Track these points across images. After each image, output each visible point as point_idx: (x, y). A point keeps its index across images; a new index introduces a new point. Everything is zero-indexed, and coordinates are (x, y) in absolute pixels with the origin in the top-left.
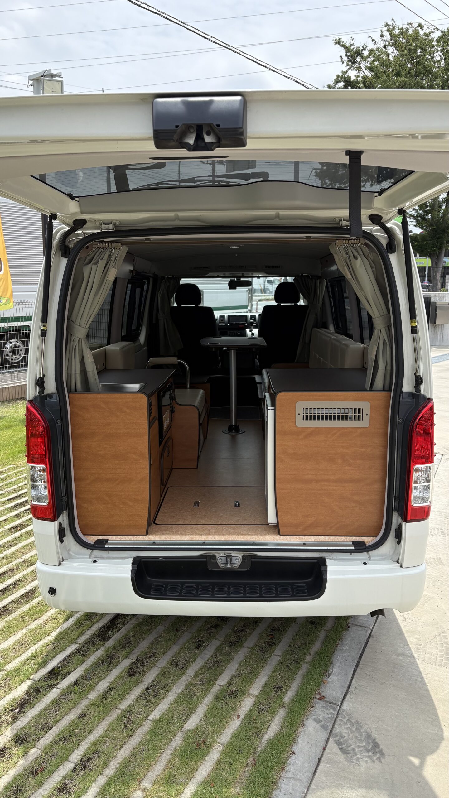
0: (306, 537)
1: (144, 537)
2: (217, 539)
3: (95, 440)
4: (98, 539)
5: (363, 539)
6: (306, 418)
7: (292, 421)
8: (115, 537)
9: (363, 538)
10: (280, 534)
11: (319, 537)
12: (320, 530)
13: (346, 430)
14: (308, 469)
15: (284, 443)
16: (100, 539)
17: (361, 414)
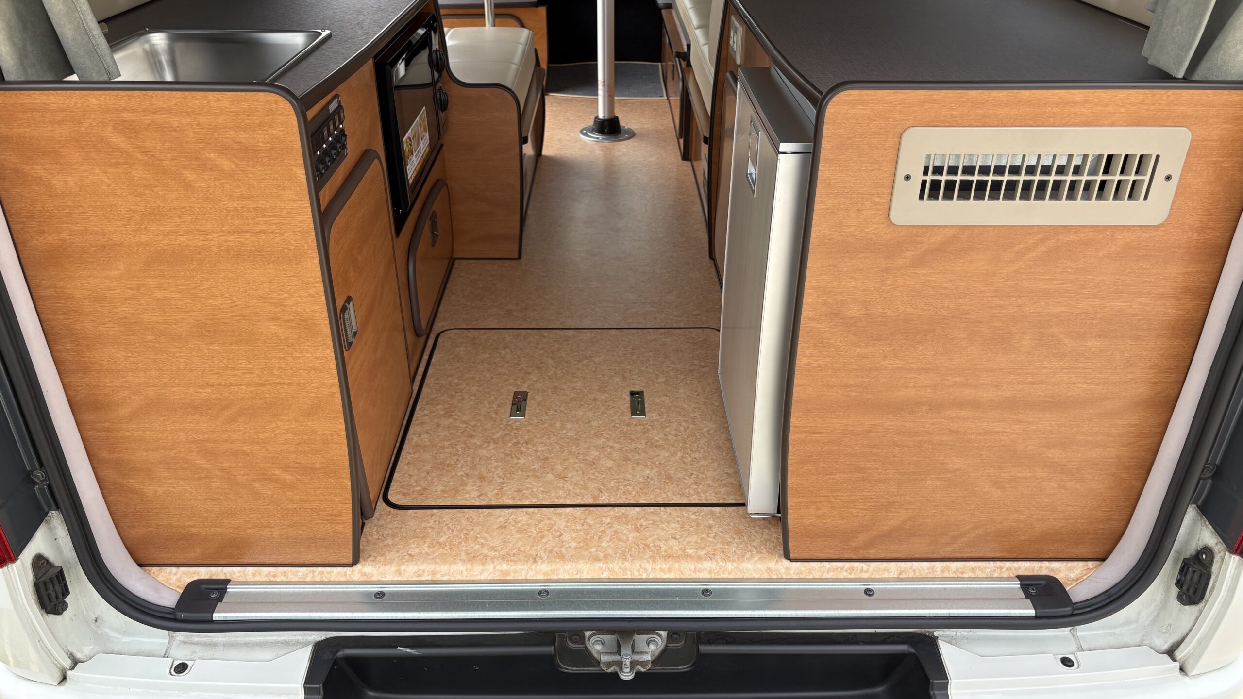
0: (874, 565)
1: (348, 570)
2: (585, 576)
3: (115, 273)
4: (196, 578)
5: (1052, 570)
6: (932, 190)
7: (876, 204)
8: (250, 570)
9: (1055, 565)
10: (787, 556)
11: (915, 564)
12: (920, 547)
13: (1072, 237)
14: (910, 370)
15: (835, 284)
16: (202, 577)
17: (1147, 178)
